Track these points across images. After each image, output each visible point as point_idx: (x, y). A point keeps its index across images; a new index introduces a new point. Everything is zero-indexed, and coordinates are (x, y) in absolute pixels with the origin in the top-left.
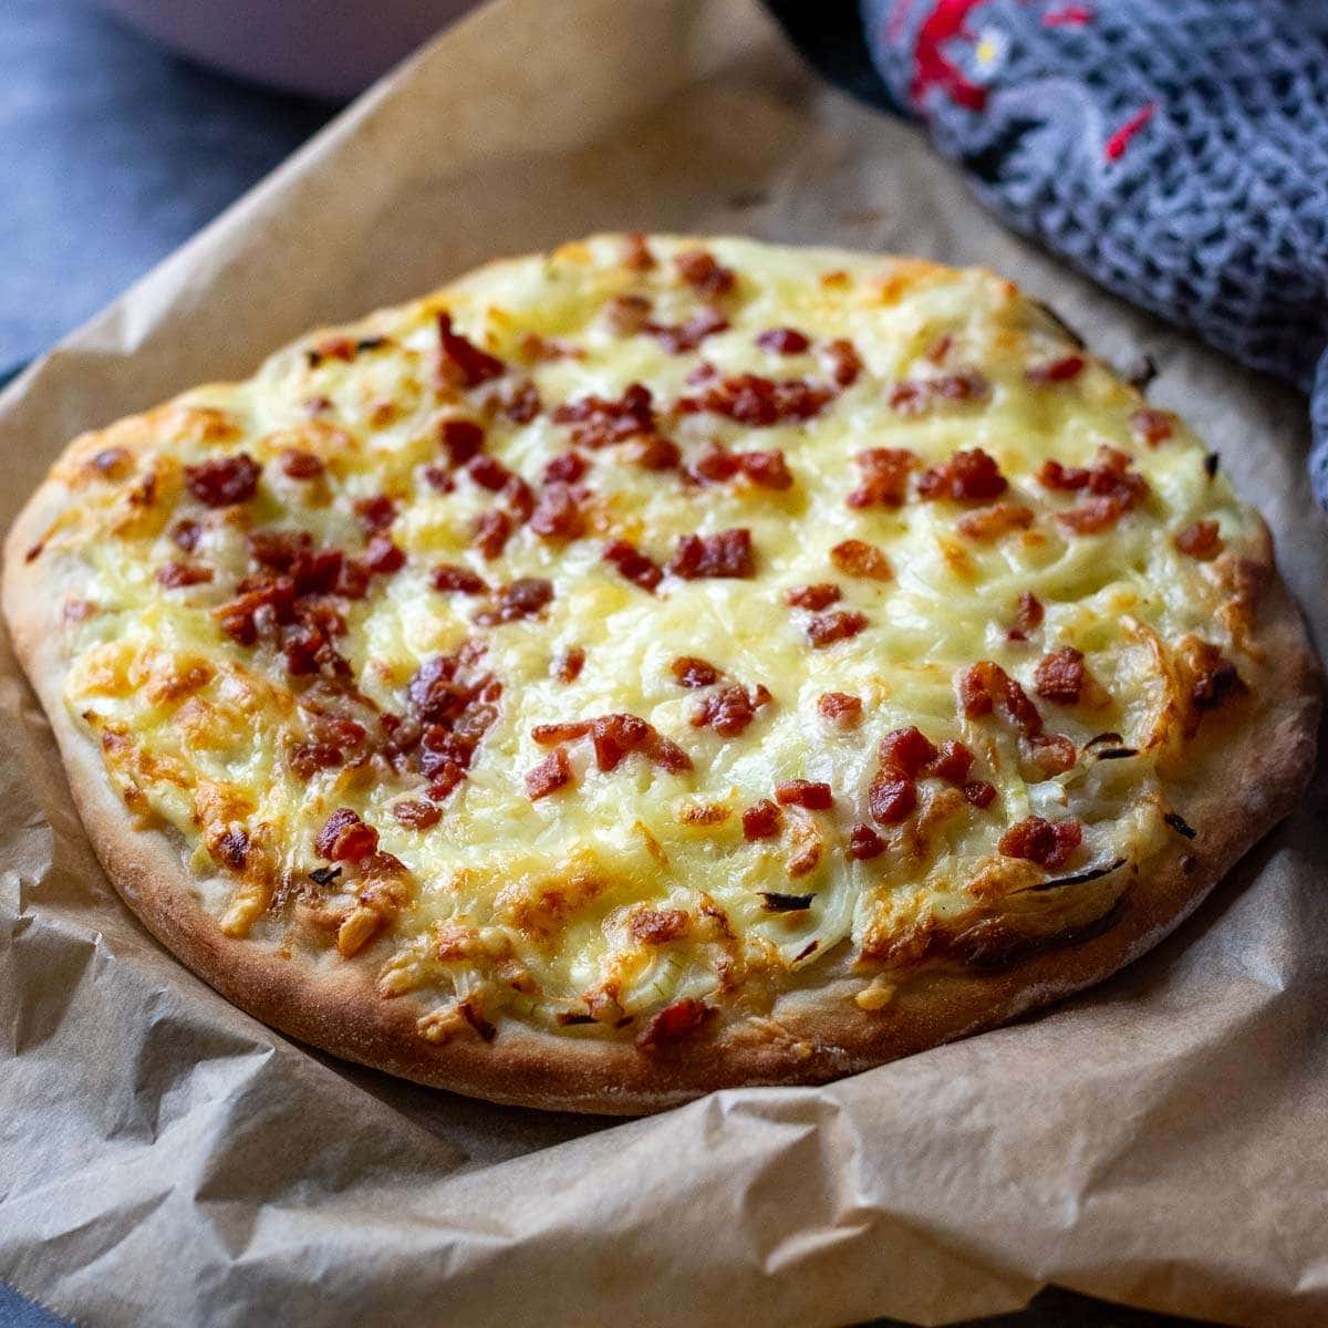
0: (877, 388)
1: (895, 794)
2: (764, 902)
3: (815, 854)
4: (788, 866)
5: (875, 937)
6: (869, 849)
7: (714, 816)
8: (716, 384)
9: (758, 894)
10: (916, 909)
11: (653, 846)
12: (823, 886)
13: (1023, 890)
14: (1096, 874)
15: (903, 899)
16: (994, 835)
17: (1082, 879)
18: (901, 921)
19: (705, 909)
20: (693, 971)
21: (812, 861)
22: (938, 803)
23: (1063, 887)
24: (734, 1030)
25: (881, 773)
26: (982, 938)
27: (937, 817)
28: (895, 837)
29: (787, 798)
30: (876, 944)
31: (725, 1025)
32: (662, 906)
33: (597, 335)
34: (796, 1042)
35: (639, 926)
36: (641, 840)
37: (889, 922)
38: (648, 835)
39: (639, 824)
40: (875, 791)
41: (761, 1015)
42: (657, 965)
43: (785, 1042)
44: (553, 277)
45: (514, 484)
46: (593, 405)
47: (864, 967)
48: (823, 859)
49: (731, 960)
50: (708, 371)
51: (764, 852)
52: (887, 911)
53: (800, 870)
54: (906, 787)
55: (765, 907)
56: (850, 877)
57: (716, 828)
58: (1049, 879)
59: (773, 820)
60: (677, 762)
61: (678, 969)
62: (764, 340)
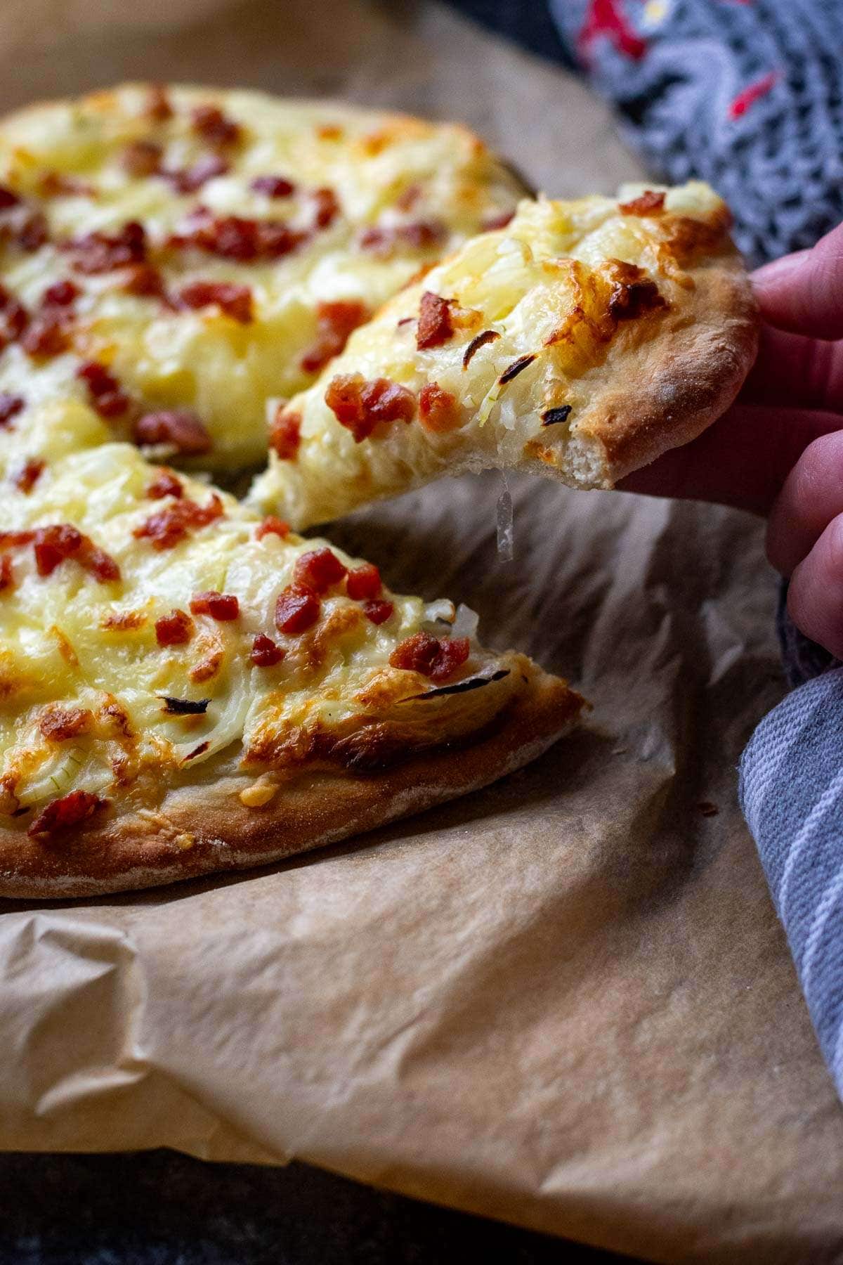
0: (350, 232)
1: (298, 606)
2: (164, 704)
3: (215, 663)
4: (189, 673)
5: (262, 738)
6: (268, 656)
7: (130, 623)
8: (206, 225)
9: (159, 698)
10: (304, 713)
11: (66, 649)
12: (223, 692)
13: (409, 699)
14: (479, 683)
15: (293, 705)
16: (385, 646)
17: (464, 688)
18: (288, 725)
19: (106, 707)
20: (92, 767)
21: (212, 669)
22: (337, 616)
23: (448, 696)
24: (122, 822)
25: (289, 588)
26: (361, 743)
27: (334, 631)
28: (292, 647)
29: (198, 609)
30: (262, 745)
31: (115, 816)
32: (68, 706)
33: (111, 178)
34: (179, 833)
35: (46, 725)
36: (55, 643)
37: (276, 726)
38: (61, 636)
39: (54, 628)
40: (281, 602)
41: (149, 808)
42: (58, 760)
43: (169, 833)
44: (81, 124)
45: (12, 308)
46: (97, 238)
47: (251, 767)
48: (222, 668)
49: (126, 756)
50: (203, 211)
51: (171, 658)
52: (277, 714)
53: (201, 677)
54: (309, 601)
55: (165, 710)
56: (247, 685)
57: (132, 634)
58: (435, 688)
59: (183, 628)
60: (107, 572)
61: (78, 764)
62: (258, 185)
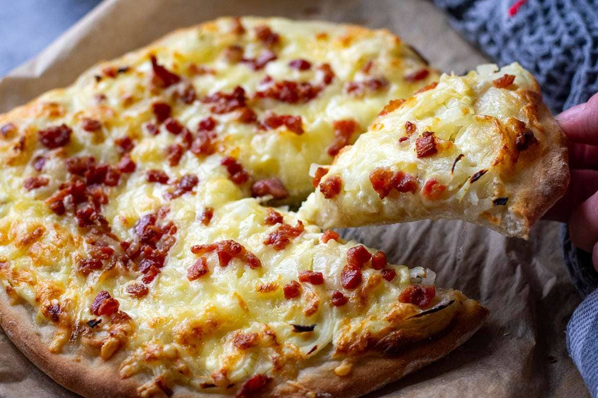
0: (342, 85)
1: (352, 276)
2: (293, 328)
3: (316, 306)
4: (304, 311)
5: (342, 342)
6: (340, 301)
7: (271, 288)
8: (271, 85)
9: (290, 325)
10: (360, 329)
11: (242, 303)
12: (320, 320)
13: (410, 318)
14: (442, 307)
15: (355, 324)
16: (395, 292)
17: (436, 310)
18: (355, 334)
19: (266, 332)
20: (262, 361)
21: (315, 309)
22: (371, 280)
23: (428, 315)
24: (280, 387)
25: (346, 266)
26: (390, 341)
27: (371, 286)
28: (352, 296)
29: (303, 280)
30: (343, 345)
31: (276, 385)
32: (246, 331)
33: (220, 64)
34: (308, 392)
35: (237, 341)
36: (236, 301)
37: (349, 335)
38: (239, 297)
39: (235, 294)
40: (344, 274)
41: (292, 380)
42: (245, 359)
43: (303, 392)
44: (202, 38)
45: (185, 132)
46: (220, 95)
47: (339, 356)
48: (319, 308)
49: (278, 355)
50: (269, 79)
51: (294, 305)
52: (348, 330)
53: (309, 313)
54: (357, 273)
55: (294, 331)
56: (332, 315)
57: (272, 294)
58: (421, 311)
59: (297, 289)
60: (255, 263)
61: (255, 360)
62: (292, 64)
